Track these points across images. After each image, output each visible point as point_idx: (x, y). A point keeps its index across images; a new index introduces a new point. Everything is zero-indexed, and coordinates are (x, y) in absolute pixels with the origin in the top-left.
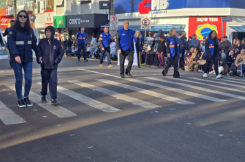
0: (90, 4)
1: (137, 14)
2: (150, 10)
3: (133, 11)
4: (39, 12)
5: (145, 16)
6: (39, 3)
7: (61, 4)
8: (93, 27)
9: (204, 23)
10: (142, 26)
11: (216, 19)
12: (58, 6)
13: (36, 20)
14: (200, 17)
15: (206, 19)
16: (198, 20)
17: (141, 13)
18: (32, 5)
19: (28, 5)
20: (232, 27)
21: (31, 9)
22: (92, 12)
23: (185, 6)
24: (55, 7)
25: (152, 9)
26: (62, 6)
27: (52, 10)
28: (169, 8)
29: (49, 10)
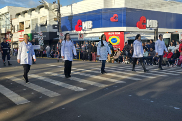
0: (46, 26)
1: (75, 31)
2: (82, 29)
3: (72, 29)
4: (14, 32)
5: (79, 32)
6: (14, 27)
7: (28, 27)
8: (48, 39)
9: (112, 35)
10: (79, 38)
11: (119, 33)
12: (26, 28)
13: (13, 37)
14: (110, 32)
15: (113, 33)
16: (109, 34)
17: (77, 31)
18: (10, 28)
19: (7, 28)
20: (127, 37)
21: (10, 31)
22: (48, 31)
23: (102, 27)
24: (25, 29)
25: (83, 28)
26: (29, 28)
27: (23, 31)
28: (93, 28)
29: (21, 30)
